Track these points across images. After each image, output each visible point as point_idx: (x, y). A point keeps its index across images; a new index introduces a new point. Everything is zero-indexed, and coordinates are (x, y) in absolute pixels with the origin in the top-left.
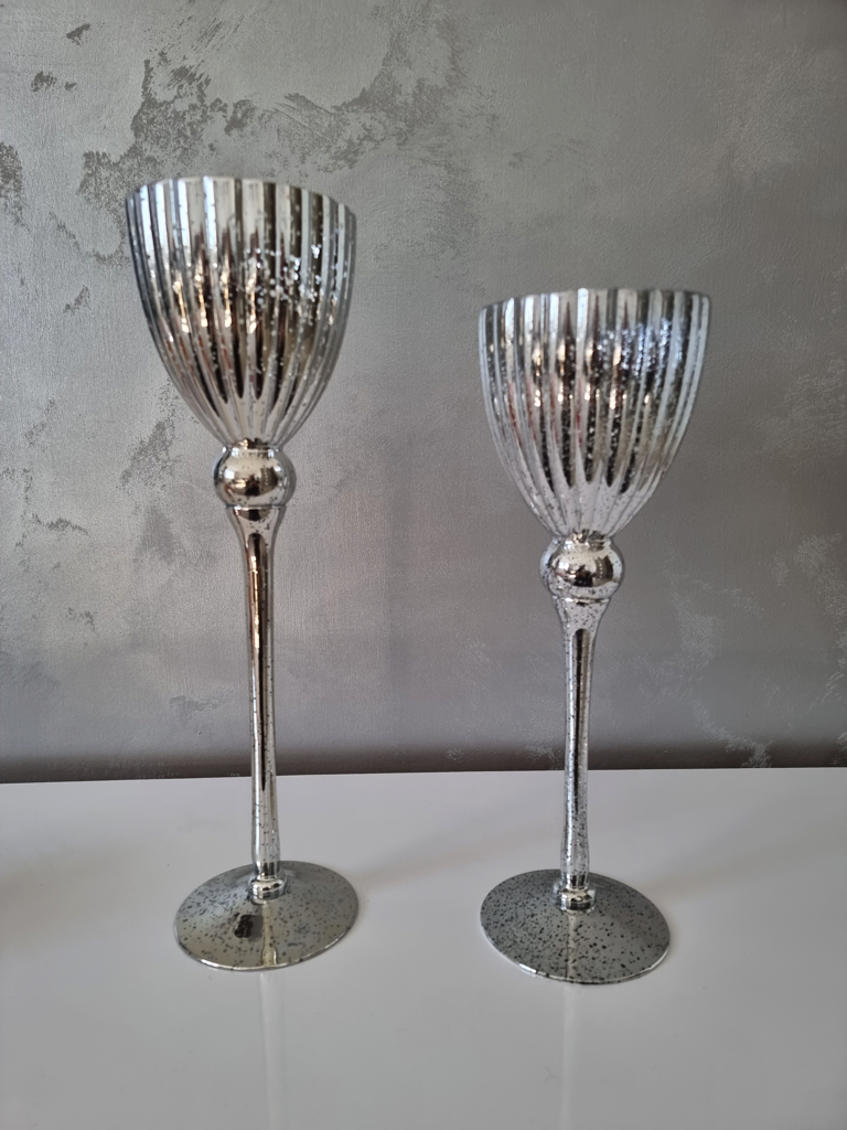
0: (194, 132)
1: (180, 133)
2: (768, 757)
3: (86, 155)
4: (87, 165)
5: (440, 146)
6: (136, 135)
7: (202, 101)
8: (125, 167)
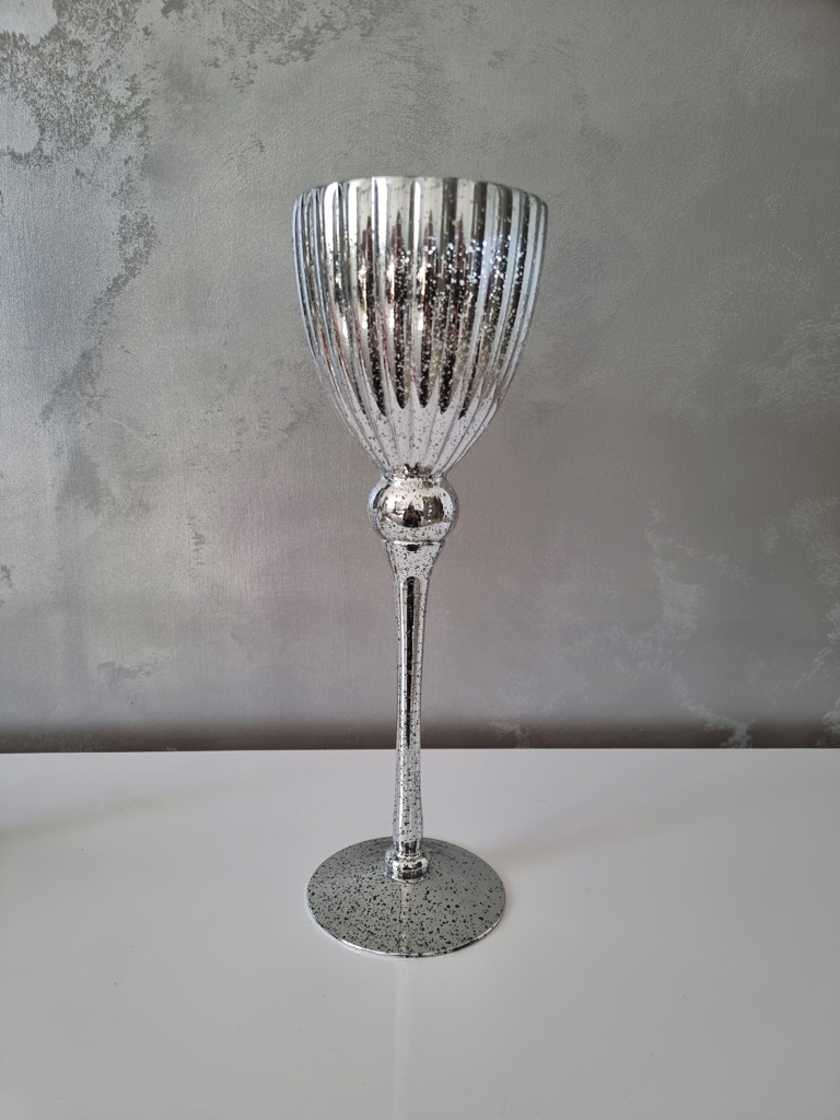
0: (126, 13)
1: (110, 14)
2: (750, 737)
5: (409, 39)
6: (59, 14)
8: (46, 51)
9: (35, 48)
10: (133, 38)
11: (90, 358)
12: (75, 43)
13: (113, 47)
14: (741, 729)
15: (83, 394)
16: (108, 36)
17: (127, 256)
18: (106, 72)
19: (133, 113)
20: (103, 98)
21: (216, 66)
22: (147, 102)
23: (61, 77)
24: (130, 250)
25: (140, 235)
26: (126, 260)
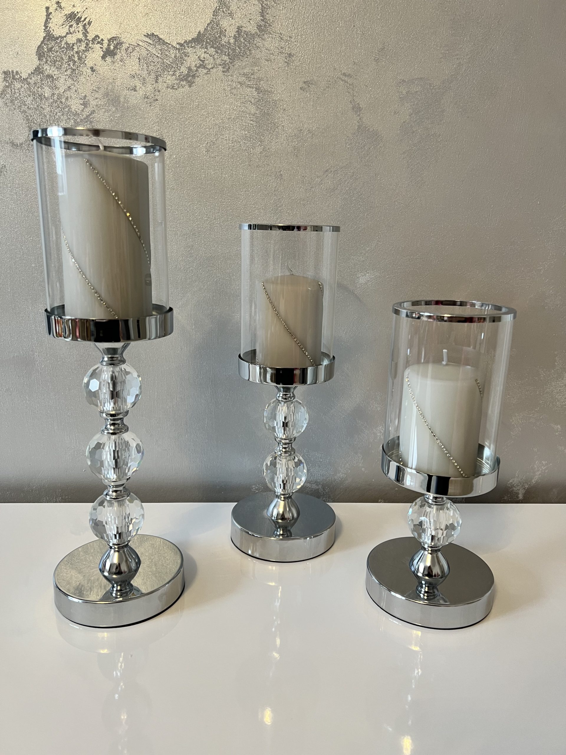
0: (80, 58)
1: (70, 59)
5: (252, 74)
6: (39, 59)
7: (86, 36)
12: (49, 76)
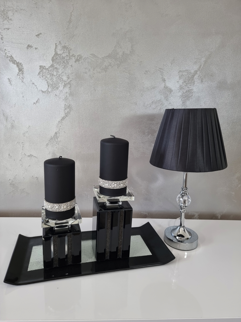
2: (198, 217)
3: (40, 66)
4: (40, 69)
8: (50, 70)
9: (48, 69)
10: (69, 67)
11: (57, 134)
13: (64, 69)
14: (196, 215)
15: (55, 141)
16: (63, 67)
17: (66, 112)
18: (63, 74)
19: (68, 83)
20: (62, 80)
21: (86, 73)
22: (71, 81)
23: (53, 75)
24: (66, 111)
25: (69, 108)
26: (65, 113)
